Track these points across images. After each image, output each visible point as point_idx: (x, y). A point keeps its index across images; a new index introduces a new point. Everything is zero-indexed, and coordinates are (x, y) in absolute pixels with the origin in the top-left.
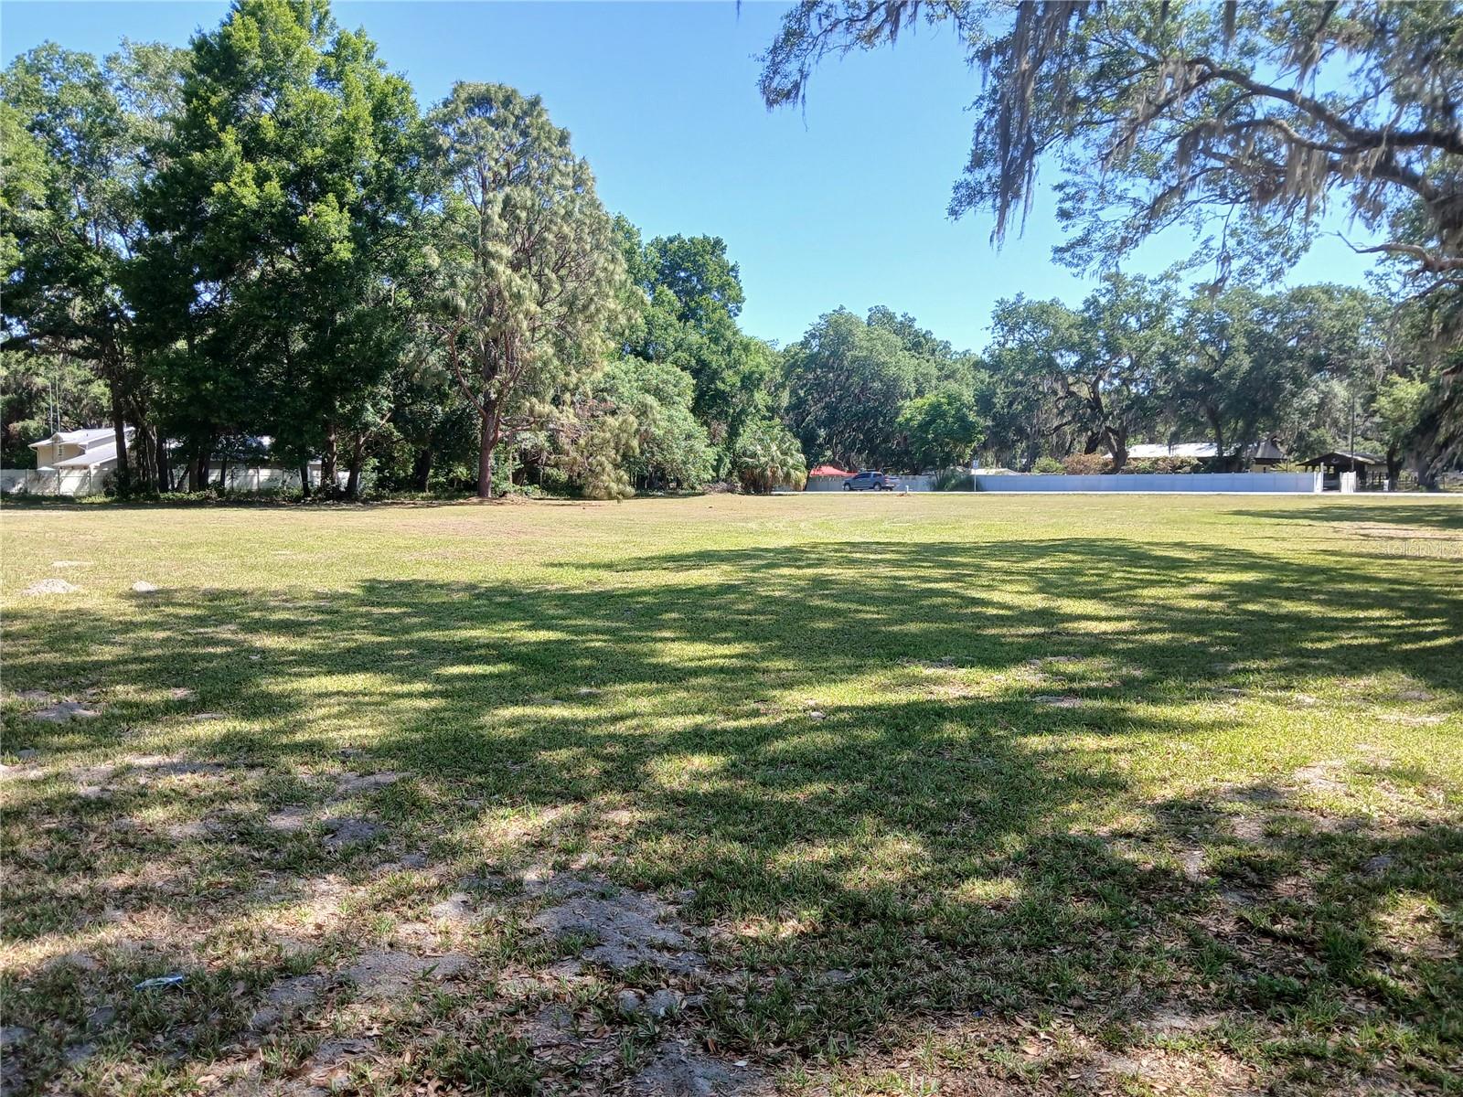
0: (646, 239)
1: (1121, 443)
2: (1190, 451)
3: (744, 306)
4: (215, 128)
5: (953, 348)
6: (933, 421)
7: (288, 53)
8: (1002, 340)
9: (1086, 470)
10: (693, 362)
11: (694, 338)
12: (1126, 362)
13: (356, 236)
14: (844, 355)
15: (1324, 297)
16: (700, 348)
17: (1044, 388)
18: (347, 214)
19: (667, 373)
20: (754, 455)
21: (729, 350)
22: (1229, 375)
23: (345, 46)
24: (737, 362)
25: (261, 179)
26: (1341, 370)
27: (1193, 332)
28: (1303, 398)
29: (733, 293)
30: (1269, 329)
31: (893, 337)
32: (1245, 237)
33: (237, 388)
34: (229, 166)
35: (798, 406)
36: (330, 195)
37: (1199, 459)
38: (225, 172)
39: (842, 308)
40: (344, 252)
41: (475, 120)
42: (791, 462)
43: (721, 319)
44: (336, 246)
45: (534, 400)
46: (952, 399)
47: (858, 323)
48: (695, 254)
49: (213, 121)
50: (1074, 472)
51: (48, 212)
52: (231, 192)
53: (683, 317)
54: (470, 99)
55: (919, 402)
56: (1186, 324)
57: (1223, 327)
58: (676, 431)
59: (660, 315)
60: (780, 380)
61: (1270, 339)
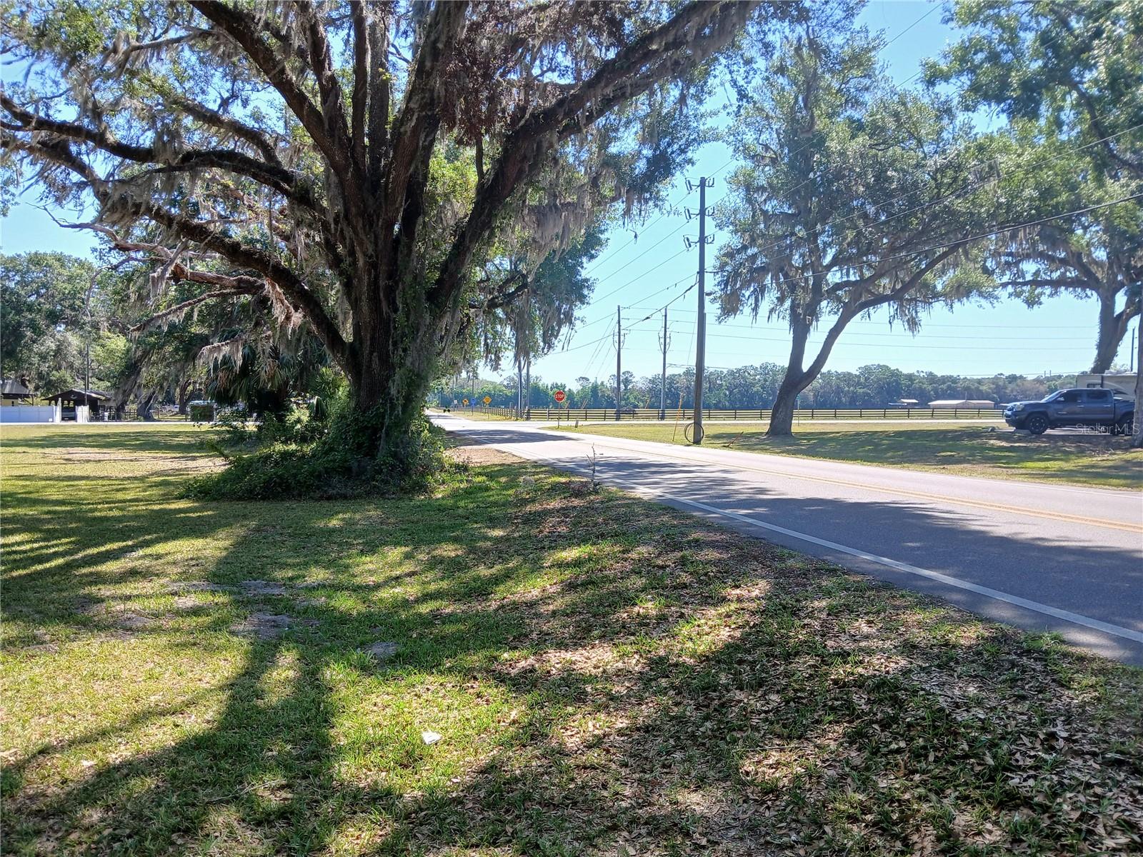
26: (74, 324)
28: (42, 345)
30: (12, 285)
61: (12, 293)
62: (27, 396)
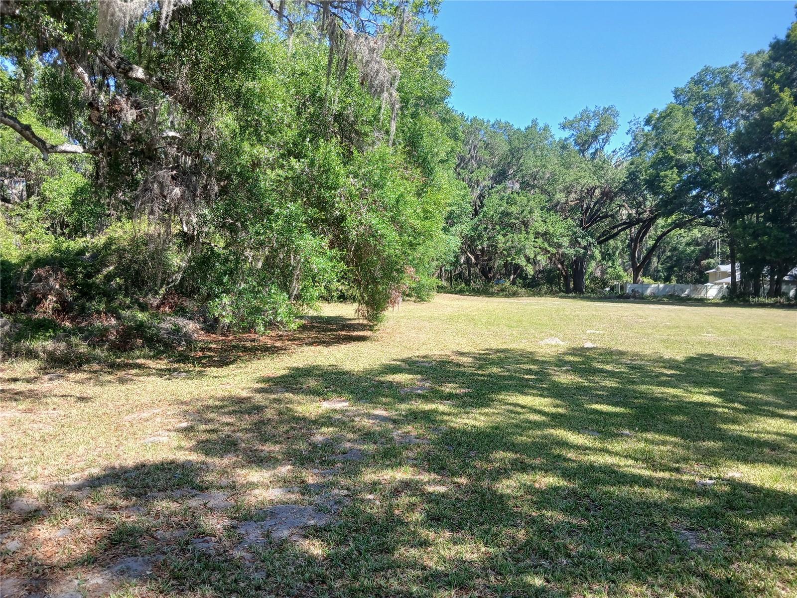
4: (778, 91)
33: (783, 239)
34: (786, 110)
38: (782, 114)
49: (776, 87)
51: (694, 154)
52: (784, 126)
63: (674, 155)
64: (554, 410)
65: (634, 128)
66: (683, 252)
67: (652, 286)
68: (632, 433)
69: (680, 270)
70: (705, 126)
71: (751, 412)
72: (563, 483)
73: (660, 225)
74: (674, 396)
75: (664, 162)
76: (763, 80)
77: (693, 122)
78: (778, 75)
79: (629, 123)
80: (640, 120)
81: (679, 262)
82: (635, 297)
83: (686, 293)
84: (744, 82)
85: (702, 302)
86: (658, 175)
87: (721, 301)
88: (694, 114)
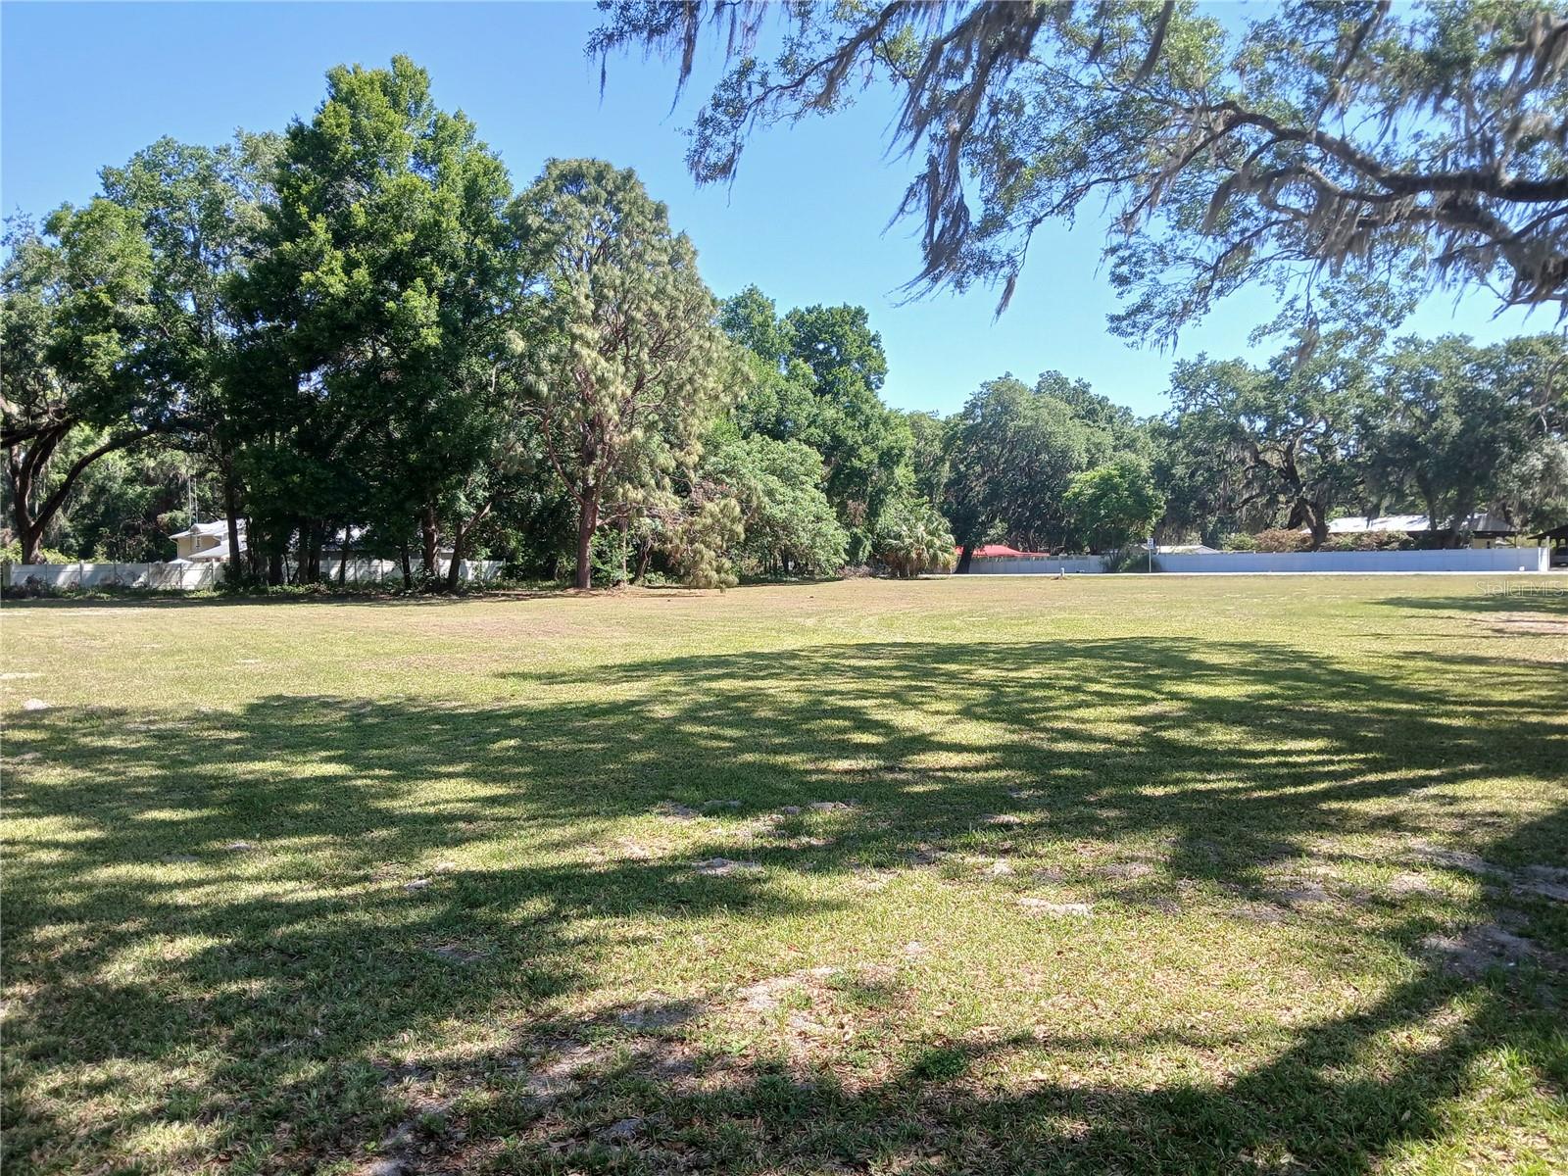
0: (781, 312)
1: (1321, 515)
2: (1400, 525)
3: (886, 378)
4: (305, 216)
5: (1136, 414)
6: (1104, 495)
7: (380, 137)
8: (1183, 405)
9: (1279, 547)
10: (828, 439)
11: (830, 413)
12: (1322, 427)
13: (444, 320)
14: (1006, 424)
15: (1545, 349)
16: (836, 423)
17: (1231, 456)
18: (435, 299)
19: (794, 451)
20: (898, 537)
21: (867, 425)
22: (1437, 439)
23: (442, 128)
24: (875, 437)
25: (350, 265)
27: (1396, 393)
28: (1524, 464)
29: (874, 364)
30: (1485, 386)
31: (1062, 405)
32: (1339, 297)
33: (325, 480)
34: (320, 253)
35: (958, 482)
36: (419, 279)
37: (1409, 533)
38: (315, 259)
39: (1008, 375)
40: (432, 337)
41: (566, 197)
42: (938, 543)
43: (858, 392)
44: (424, 332)
45: (628, 486)
46: (1124, 471)
47: (1023, 389)
48: (834, 325)
49: (303, 210)
50: (1269, 550)
51: (151, 308)
52: (318, 282)
53: (820, 391)
54: (562, 176)
55: (1089, 475)
56: (1388, 382)
57: (1430, 384)
58: (801, 513)
59: (795, 389)
60: (939, 453)
61: (1486, 398)
62: (1512, 534)
63: (111, 304)
64: (81, 836)
65: (18, 234)
66: (120, 496)
67: (69, 571)
68: (253, 844)
69: (113, 533)
70: (172, 255)
71: (405, 778)
72: (210, 942)
73: (74, 441)
74: (274, 774)
75: (92, 314)
76: (280, 191)
77: (146, 243)
78: (305, 189)
79: (7, 221)
80: (31, 219)
81: (111, 516)
82: (36, 593)
83: (141, 580)
84: (241, 187)
85: (178, 598)
86: (78, 341)
87: (215, 594)
88: (146, 226)
